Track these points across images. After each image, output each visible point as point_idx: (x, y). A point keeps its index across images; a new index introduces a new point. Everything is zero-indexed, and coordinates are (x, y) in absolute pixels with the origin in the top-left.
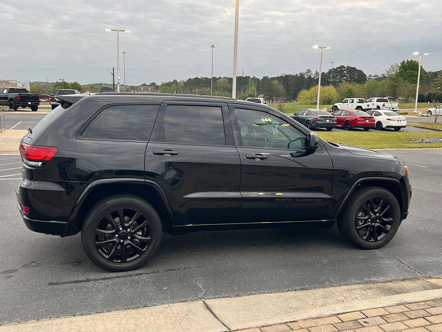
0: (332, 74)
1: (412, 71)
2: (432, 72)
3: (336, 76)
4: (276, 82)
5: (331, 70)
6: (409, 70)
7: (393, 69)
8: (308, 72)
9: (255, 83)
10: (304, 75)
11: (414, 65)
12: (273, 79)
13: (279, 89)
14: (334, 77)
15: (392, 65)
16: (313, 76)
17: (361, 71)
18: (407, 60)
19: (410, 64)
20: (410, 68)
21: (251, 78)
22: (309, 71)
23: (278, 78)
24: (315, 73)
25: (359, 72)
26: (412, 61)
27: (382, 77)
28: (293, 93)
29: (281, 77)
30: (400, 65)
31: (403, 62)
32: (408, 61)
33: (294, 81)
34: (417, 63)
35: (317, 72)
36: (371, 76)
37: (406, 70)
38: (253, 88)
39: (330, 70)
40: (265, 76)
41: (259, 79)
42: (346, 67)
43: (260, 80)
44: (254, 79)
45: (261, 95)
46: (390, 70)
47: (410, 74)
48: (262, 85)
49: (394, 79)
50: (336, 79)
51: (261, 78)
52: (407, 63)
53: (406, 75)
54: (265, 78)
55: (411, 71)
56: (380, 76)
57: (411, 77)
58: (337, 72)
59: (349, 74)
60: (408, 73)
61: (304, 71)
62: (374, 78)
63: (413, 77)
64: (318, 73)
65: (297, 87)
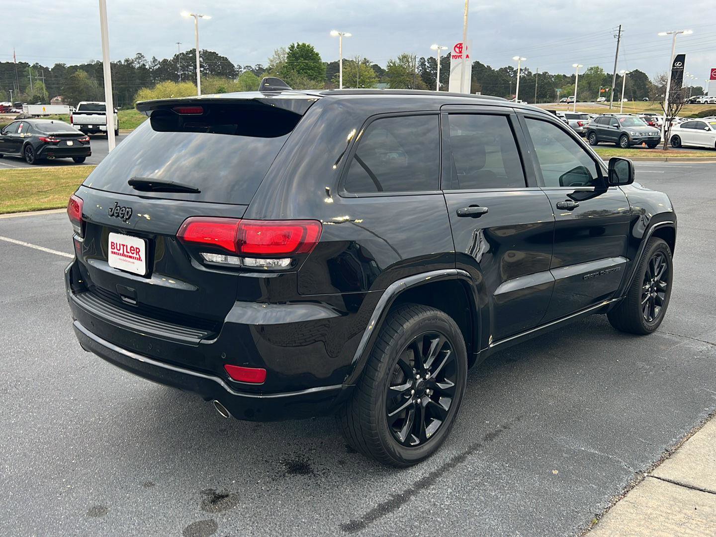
0: (181, 63)
1: (306, 61)
2: (326, 63)
3: (187, 66)
4: (82, 74)
5: (178, 55)
6: (302, 59)
7: (279, 56)
8: (139, 58)
9: (41, 75)
10: (133, 62)
11: (308, 51)
12: (75, 68)
13: (90, 87)
14: (184, 68)
15: (276, 50)
16: (149, 65)
17: (226, 58)
18: (298, 43)
19: (302, 50)
20: (302, 56)
21: (31, 66)
22: (140, 56)
23: (83, 67)
24: (152, 60)
25: (223, 60)
26: (304, 45)
27: (257, 69)
28: (118, 93)
29: (88, 65)
30: (288, 50)
31: (293, 47)
32: (298, 45)
33: (117, 73)
34: (312, 48)
35: (154, 58)
36: (240, 68)
37: (297, 59)
38: (40, 84)
39: (175, 55)
40: (58, 63)
41: (47, 69)
42: (202, 51)
43: (50, 70)
44: (35, 67)
45: (56, 98)
46: (274, 58)
47: (304, 66)
48: (55, 80)
49: (282, 73)
50: (188, 71)
51: (51, 67)
52: (298, 48)
53: (298, 67)
54: (59, 67)
55: (303, 61)
56: (254, 68)
57: (306, 69)
58: (187, 59)
59: (208, 62)
60: (301, 64)
61: (132, 56)
62: (245, 71)
63: (308, 69)
64: (156, 60)
65: (122, 84)
